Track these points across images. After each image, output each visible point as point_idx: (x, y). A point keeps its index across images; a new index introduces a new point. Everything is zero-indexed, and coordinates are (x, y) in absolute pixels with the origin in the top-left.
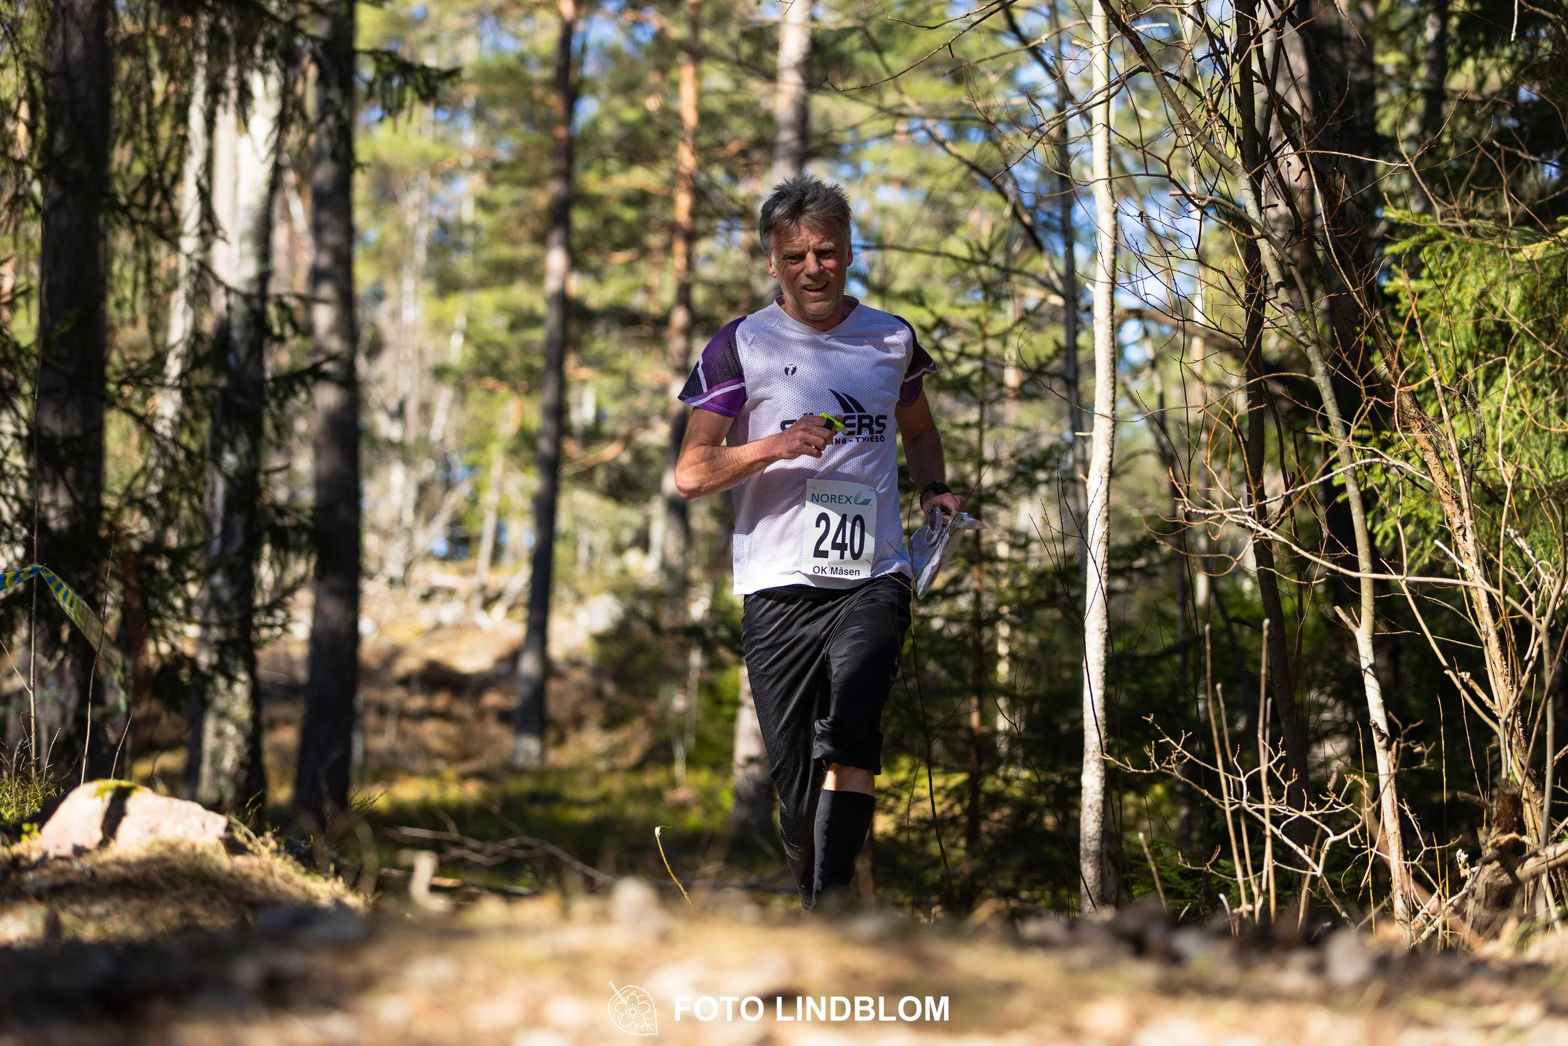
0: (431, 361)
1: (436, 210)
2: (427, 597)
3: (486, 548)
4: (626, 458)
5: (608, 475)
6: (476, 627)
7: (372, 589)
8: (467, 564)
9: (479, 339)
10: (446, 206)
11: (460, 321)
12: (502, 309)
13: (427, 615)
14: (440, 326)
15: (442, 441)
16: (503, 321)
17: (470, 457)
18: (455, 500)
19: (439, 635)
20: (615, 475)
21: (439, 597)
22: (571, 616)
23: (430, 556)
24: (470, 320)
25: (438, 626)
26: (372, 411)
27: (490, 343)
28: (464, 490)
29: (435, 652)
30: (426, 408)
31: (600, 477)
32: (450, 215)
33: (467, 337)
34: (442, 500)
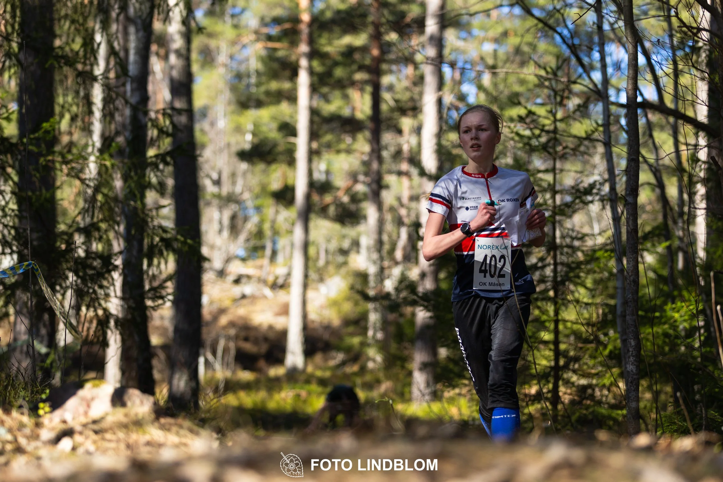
0: (235, 149)
1: (234, 65)
2: (237, 281)
3: (268, 252)
4: (346, 199)
5: (336, 209)
6: (265, 297)
7: (208, 277)
8: (259, 262)
9: (262, 137)
10: (240, 63)
11: (250, 127)
12: (274, 118)
13: (237, 291)
14: (239, 130)
15: (242, 193)
16: (274, 125)
17: (259, 202)
18: (251, 225)
19: (244, 301)
20: (340, 210)
21: (244, 280)
22: (317, 289)
23: (237, 257)
24: (255, 125)
25: (244, 297)
26: (203, 178)
27: (266, 138)
28: (254, 220)
29: (241, 311)
30: (233, 175)
31: (332, 210)
32: (243, 68)
33: (254, 134)
34: (243, 227)
